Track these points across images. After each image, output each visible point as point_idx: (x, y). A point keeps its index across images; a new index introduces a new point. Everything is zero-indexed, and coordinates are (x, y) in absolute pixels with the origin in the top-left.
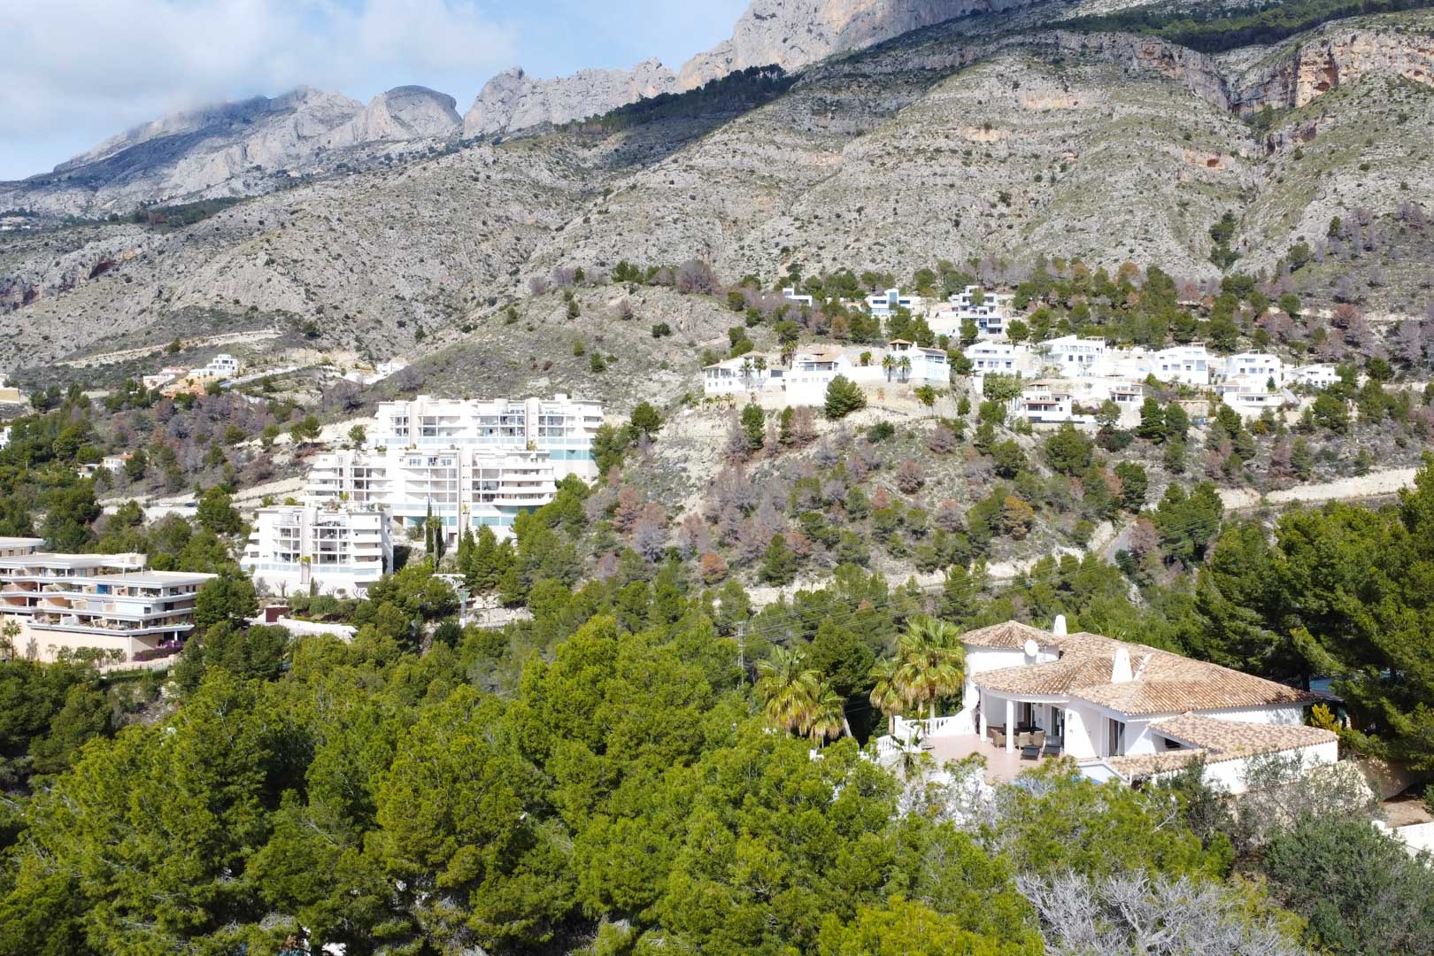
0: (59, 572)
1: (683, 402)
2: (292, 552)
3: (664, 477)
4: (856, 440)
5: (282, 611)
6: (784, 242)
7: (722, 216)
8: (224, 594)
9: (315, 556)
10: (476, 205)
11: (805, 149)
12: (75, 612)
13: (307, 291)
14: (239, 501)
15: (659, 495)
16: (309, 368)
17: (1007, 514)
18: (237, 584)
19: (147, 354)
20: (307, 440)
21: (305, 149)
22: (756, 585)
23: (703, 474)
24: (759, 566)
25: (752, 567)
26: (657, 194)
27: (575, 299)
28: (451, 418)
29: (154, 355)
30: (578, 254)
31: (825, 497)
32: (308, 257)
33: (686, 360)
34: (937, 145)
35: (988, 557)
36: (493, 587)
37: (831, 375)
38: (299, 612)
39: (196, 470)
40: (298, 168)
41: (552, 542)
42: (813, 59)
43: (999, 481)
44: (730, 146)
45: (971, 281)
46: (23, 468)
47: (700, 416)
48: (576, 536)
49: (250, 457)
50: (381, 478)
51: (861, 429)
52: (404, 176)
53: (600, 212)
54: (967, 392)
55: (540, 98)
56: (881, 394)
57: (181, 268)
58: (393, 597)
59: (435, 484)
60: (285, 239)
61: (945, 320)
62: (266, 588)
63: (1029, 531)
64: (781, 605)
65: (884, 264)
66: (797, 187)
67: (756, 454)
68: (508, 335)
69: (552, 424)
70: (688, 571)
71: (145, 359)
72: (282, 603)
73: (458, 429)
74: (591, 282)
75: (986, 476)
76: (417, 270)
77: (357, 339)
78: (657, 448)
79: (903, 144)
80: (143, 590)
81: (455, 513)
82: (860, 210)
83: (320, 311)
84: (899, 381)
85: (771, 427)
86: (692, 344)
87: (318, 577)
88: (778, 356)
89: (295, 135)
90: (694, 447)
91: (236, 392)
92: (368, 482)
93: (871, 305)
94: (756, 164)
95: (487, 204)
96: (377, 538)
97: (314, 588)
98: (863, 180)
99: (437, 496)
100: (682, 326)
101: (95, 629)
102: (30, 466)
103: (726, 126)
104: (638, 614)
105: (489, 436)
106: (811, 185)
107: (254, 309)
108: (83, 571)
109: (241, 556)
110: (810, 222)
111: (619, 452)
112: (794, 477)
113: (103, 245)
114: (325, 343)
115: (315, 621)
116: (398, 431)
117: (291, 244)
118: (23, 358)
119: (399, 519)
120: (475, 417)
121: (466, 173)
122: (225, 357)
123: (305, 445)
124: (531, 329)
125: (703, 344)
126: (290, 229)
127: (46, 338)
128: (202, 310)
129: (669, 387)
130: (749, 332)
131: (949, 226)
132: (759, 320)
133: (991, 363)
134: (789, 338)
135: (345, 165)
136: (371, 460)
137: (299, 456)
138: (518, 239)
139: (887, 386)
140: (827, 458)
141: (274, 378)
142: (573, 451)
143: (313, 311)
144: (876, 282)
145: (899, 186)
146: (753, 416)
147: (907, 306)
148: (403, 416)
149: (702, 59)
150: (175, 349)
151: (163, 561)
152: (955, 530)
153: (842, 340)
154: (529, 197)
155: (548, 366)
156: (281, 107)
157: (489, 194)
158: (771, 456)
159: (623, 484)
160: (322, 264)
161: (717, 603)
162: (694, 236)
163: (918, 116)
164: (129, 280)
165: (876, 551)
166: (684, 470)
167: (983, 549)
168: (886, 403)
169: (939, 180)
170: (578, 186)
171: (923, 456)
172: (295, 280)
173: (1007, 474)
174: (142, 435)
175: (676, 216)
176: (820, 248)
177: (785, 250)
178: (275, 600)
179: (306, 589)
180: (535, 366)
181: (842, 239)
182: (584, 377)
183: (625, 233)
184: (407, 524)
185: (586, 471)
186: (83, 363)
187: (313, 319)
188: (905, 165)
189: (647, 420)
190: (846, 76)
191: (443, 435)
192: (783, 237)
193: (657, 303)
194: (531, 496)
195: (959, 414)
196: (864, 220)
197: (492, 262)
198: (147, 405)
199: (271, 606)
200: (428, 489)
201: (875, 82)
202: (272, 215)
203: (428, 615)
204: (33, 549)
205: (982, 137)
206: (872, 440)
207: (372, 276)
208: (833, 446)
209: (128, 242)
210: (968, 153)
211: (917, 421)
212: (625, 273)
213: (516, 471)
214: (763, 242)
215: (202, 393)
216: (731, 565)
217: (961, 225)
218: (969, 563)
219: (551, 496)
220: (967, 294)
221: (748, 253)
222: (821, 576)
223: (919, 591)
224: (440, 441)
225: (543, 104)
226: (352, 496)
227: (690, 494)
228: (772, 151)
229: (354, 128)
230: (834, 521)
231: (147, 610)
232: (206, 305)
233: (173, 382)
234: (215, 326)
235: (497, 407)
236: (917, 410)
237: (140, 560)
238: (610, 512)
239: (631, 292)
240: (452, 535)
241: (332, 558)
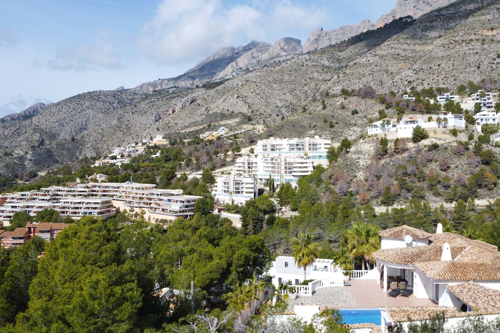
0: (158, 195)
1: (361, 138)
2: (226, 190)
3: (350, 165)
4: (423, 150)
5: (223, 209)
6: (409, 79)
7: (387, 72)
8: (203, 203)
9: (233, 191)
10: (303, 74)
11: (419, 45)
12: (161, 207)
13: (249, 106)
14: (215, 173)
15: (348, 172)
16: (248, 131)
17: (485, 179)
18: (208, 200)
19: (202, 128)
20: (236, 153)
21: (254, 61)
22: (379, 206)
23: (365, 164)
24: (381, 198)
25: (379, 199)
26: (364, 65)
27: (326, 102)
28: (280, 145)
29: (204, 128)
30: (335, 88)
31: (408, 173)
32: (249, 95)
33: (363, 122)
34: (471, 38)
35: (476, 197)
36: (289, 203)
37: (415, 126)
38: (228, 210)
39: (204, 163)
40: (252, 67)
41: (309, 188)
42: (425, 12)
43: (483, 166)
44: (390, 46)
45: (481, 88)
46: (162, 163)
47: (366, 143)
48: (318, 186)
49: (220, 159)
50: (256, 165)
51: (425, 146)
52: (281, 66)
53: (343, 73)
54: (473, 131)
55: (328, 37)
56: (435, 132)
57: (214, 100)
58: (254, 206)
59: (273, 167)
60: (243, 89)
61: (468, 104)
62: (219, 202)
63: (495, 187)
64: (387, 214)
65: (448, 85)
66: (415, 59)
67: (385, 156)
68: (303, 116)
69: (314, 146)
70: (355, 199)
71: (201, 129)
72: (223, 207)
73: (282, 148)
74: (331, 96)
75: (477, 164)
76: (283, 97)
77: (264, 121)
78: (349, 154)
79: (457, 39)
80: (180, 201)
81: (279, 178)
82: (439, 65)
83: (252, 112)
84: (443, 127)
85: (390, 146)
86: (365, 117)
87: (234, 198)
88: (396, 120)
89: (251, 57)
90: (362, 154)
91: (225, 139)
92: (252, 167)
93: (439, 100)
94: (400, 51)
95: (307, 74)
96: (252, 186)
97: (233, 202)
98: (441, 54)
99: (273, 172)
100: (362, 110)
101: (165, 213)
102: (165, 162)
103: (389, 39)
104: (334, 215)
105: (292, 151)
106: (421, 57)
107: (233, 112)
108: (164, 195)
109: (212, 191)
110: (419, 71)
111: (337, 156)
112: (397, 165)
113: (193, 95)
114: (254, 122)
115: (232, 213)
116: (264, 150)
117: (244, 92)
118: (170, 130)
119: (261, 179)
120: (288, 145)
121: (300, 64)
122: (223, 128)
123: (236, 155)
124: (310, 114)
125: (369, 116)
126: (245, 86)
127: (176, 124)
128: (218, 113)
129: (356, 132)
130: (386, 111)
131: (475, 68)
132: (390, 107)
133: (486, 120)
134: (401, 113)
135: (266, 65)
136: (253, 159)
137: (234, 158)
138: (316, 85)
139: (438, 129)
140: (411, 157)
141: (237, 134)
142: (321, 156)
143: (250, 112)
144: (441, 91)
145: (455, 55)
146: (384, 142)
147: (453, 99)
148: (265, 145)
149: (384, 17)
150: (209, 126)
151: (188, 192)
152: (463, 186)
153: (422, 113)
154: (321, 71)
155: (315, 126)
156: (248, 48)
157: (307, 70)
158: (390, 157)
159: (336, 168)
160: (253, 97)
161: (362, 212)
162: (376, 79)
163: (463, 28)
164: (199, 105)
165: (428, 194)
166: (358, 162)
167: (474, 194)
168: (437, 136)
169: (471, 51)
170: (337, 65)
171: (450, 156)
172: (245, 102)
173: (487, 163)
174: (196, 153)
175: (370, 73)
176: (423, 80)
177: (410, 82)
178: (221, 206)
179: (230, 202)
180: (310, 127)
181: (432, 77)
182: (327, 130)
183: (352, 80)
184: (264, 181)
185: (325, 163)
186: (184, 131)
187: (250, 115)
188: (458, 47)
189: (346, 145)
190: (435, 16)
191: (278, 151)
192: (409, 77)
193: (353, 102)
194: (304, 172)
195: (469, 140)
196: (441, 69)
197: (308, 93)
198: (198, 144)
199: (219, 208)
200: (270, 169)
201: (447, 17)
202: (241, 82)
203: (265, 212)
204: (152, 188)
205: (490, 33)
206: (429, 151)
207: (269, 100)
208: (414, 153)
209: (200, 93)
210: (484, 40)
211: (449, 143)
212: (345, 93)
213: (299, 163)
214: (401, 79)
215: (215, 139)
216: (371, 197)
217: (480, 68)
218: (468, 199)
219: (311, 172)
220: (479, 93)
221: (395, 84)
222: (405, 202)
223: (445, 210)
224: (277, 153)
225: (329, 39)
226: (247, 171)
227: (360, 171)
228: (406, 46)
229: (269, 53)
230: (412, 182)
231: (180, 208)
232: (219, 112)
233: (208, 136)
234: (221, 118)
235: (295, 141)
236: (450, 138)
237: (181, 191)
238: (330, 177)
239: (345, 99)
240: (278, 185)
241: (239, 192)
